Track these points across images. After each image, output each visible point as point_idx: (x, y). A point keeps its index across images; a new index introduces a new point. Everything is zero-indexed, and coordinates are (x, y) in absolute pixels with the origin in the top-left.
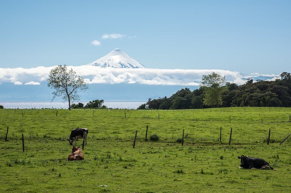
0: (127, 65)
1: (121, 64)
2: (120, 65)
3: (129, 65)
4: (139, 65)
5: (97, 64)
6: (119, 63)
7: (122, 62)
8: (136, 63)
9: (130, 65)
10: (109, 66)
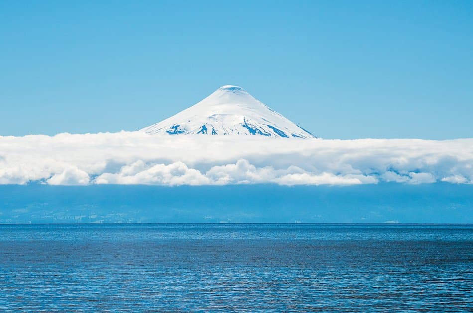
0: (267, 130)
1: (248, 128)
2: (246, 130)
3: (272, 130)
4: (299, 131)
5: (178, 129)
6: (244, 126)
7: (252, 123)
8: (289, 127)
9: (275, 130)
10: (214, 132)
